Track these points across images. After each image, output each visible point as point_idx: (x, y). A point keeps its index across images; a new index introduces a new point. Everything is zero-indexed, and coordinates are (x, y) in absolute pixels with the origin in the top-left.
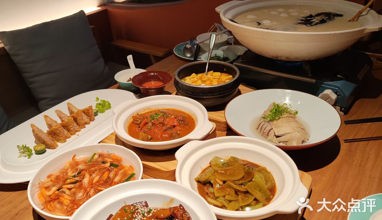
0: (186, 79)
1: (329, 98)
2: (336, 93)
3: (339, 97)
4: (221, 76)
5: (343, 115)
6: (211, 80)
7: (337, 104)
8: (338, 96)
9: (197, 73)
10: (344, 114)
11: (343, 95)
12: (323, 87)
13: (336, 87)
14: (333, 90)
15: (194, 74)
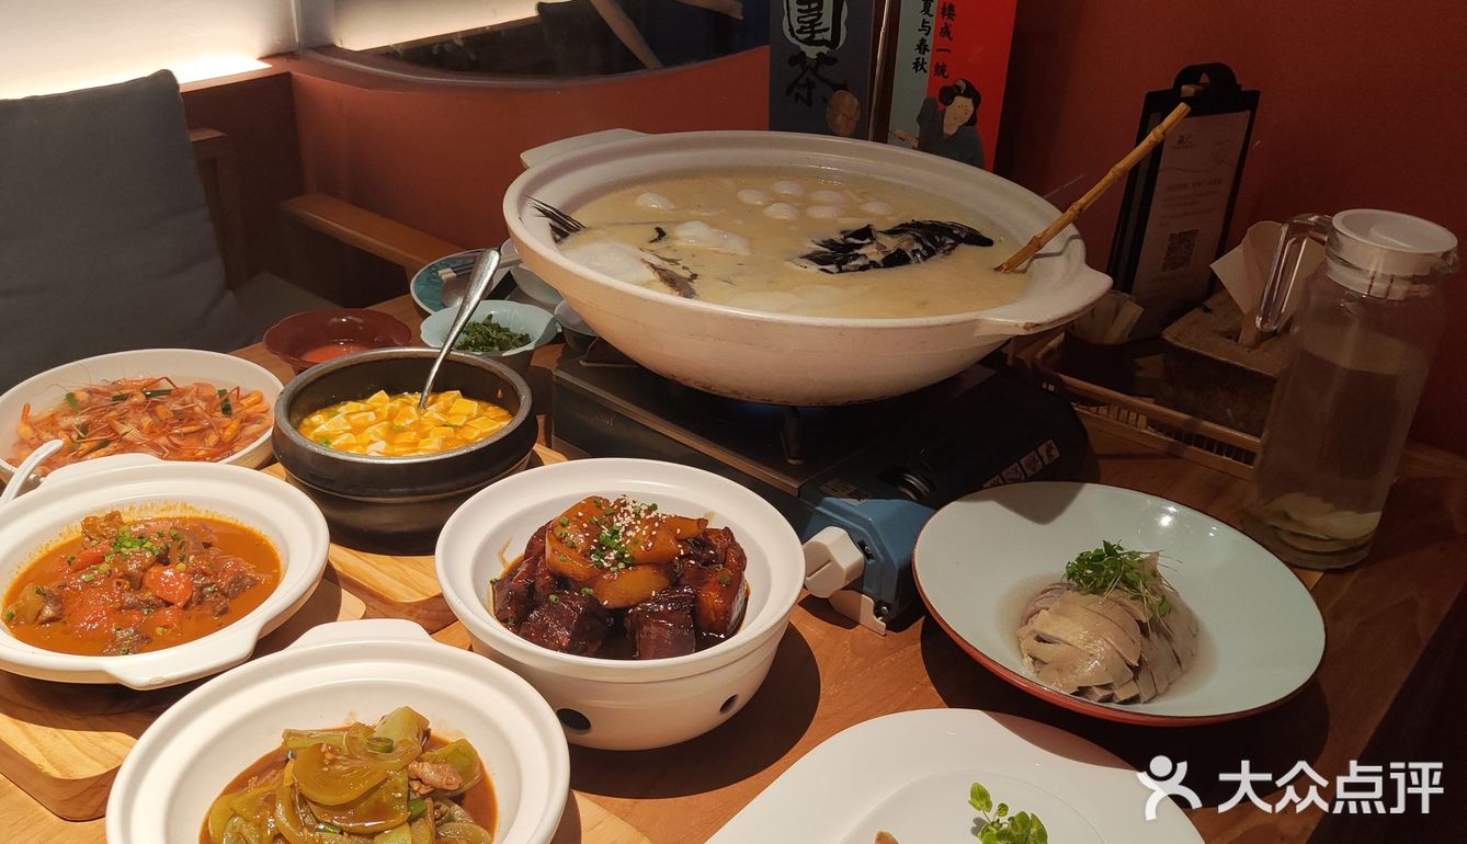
0: (339, 410)
1: (829, 561)
2: (861, 546)
3: (871, 562)
4: (478, 416)
5: (883, 631)
6: (426, 429)
7: (865, 588)
8: (868, 556)
9: (394, 391)
10: (887, 628)
11: (881, 556)
12: (820, 513)
13: (865, 523)
14: (851, 532)
15: (382, 395)
